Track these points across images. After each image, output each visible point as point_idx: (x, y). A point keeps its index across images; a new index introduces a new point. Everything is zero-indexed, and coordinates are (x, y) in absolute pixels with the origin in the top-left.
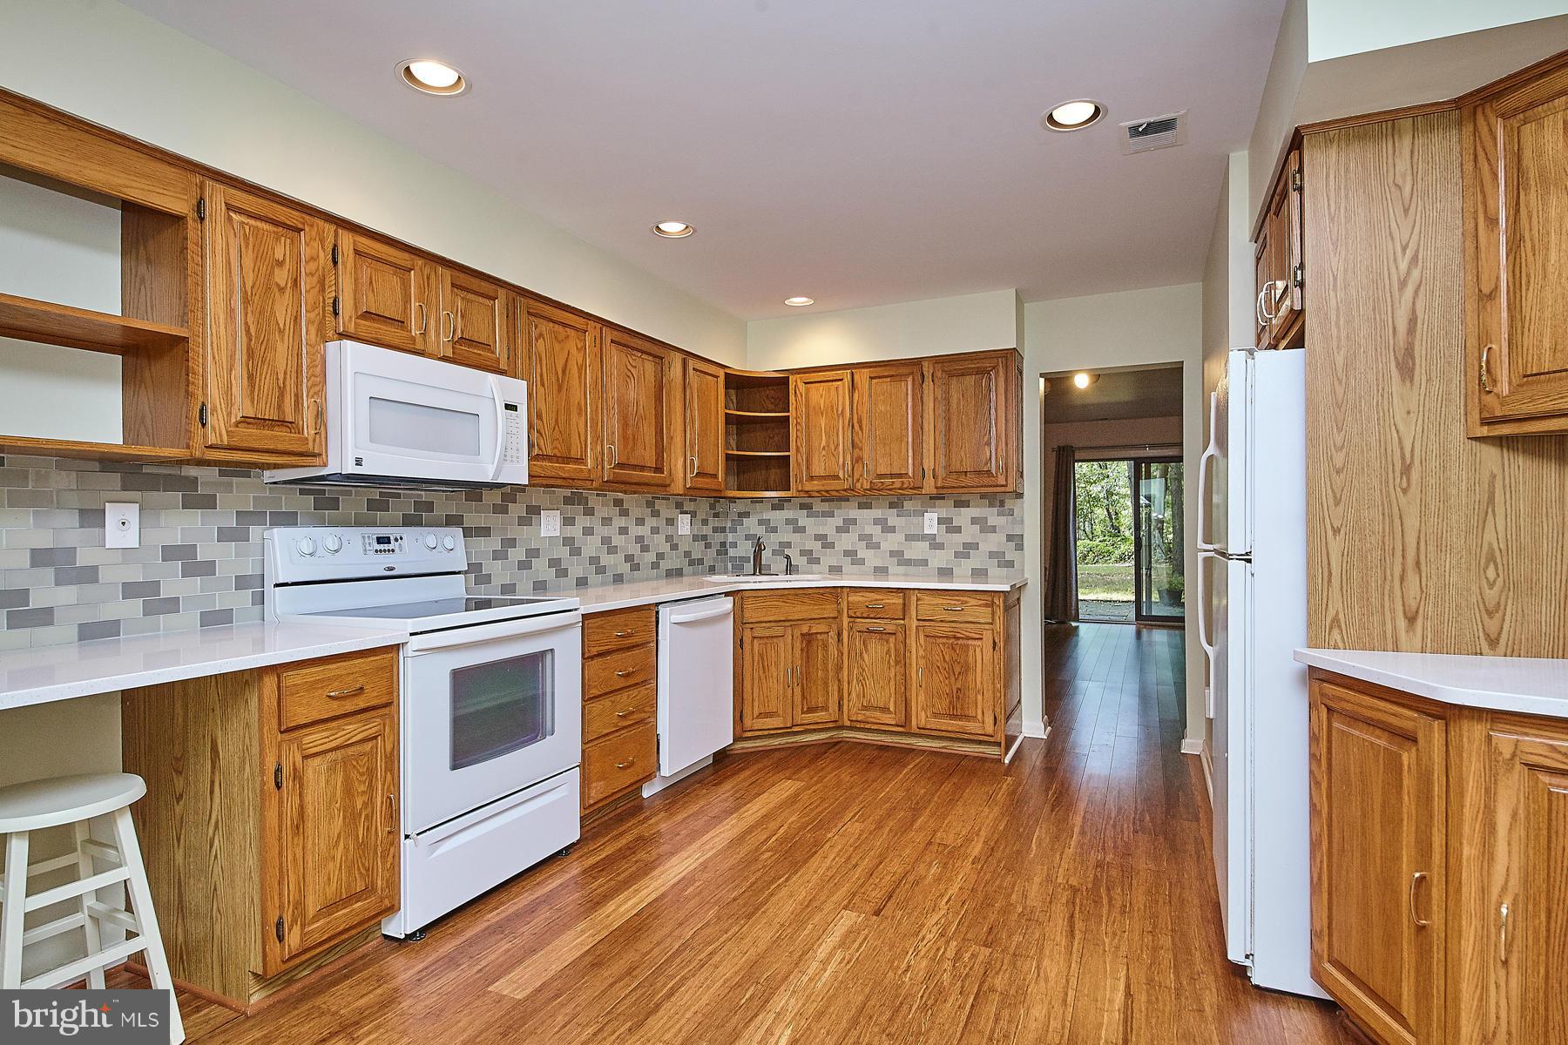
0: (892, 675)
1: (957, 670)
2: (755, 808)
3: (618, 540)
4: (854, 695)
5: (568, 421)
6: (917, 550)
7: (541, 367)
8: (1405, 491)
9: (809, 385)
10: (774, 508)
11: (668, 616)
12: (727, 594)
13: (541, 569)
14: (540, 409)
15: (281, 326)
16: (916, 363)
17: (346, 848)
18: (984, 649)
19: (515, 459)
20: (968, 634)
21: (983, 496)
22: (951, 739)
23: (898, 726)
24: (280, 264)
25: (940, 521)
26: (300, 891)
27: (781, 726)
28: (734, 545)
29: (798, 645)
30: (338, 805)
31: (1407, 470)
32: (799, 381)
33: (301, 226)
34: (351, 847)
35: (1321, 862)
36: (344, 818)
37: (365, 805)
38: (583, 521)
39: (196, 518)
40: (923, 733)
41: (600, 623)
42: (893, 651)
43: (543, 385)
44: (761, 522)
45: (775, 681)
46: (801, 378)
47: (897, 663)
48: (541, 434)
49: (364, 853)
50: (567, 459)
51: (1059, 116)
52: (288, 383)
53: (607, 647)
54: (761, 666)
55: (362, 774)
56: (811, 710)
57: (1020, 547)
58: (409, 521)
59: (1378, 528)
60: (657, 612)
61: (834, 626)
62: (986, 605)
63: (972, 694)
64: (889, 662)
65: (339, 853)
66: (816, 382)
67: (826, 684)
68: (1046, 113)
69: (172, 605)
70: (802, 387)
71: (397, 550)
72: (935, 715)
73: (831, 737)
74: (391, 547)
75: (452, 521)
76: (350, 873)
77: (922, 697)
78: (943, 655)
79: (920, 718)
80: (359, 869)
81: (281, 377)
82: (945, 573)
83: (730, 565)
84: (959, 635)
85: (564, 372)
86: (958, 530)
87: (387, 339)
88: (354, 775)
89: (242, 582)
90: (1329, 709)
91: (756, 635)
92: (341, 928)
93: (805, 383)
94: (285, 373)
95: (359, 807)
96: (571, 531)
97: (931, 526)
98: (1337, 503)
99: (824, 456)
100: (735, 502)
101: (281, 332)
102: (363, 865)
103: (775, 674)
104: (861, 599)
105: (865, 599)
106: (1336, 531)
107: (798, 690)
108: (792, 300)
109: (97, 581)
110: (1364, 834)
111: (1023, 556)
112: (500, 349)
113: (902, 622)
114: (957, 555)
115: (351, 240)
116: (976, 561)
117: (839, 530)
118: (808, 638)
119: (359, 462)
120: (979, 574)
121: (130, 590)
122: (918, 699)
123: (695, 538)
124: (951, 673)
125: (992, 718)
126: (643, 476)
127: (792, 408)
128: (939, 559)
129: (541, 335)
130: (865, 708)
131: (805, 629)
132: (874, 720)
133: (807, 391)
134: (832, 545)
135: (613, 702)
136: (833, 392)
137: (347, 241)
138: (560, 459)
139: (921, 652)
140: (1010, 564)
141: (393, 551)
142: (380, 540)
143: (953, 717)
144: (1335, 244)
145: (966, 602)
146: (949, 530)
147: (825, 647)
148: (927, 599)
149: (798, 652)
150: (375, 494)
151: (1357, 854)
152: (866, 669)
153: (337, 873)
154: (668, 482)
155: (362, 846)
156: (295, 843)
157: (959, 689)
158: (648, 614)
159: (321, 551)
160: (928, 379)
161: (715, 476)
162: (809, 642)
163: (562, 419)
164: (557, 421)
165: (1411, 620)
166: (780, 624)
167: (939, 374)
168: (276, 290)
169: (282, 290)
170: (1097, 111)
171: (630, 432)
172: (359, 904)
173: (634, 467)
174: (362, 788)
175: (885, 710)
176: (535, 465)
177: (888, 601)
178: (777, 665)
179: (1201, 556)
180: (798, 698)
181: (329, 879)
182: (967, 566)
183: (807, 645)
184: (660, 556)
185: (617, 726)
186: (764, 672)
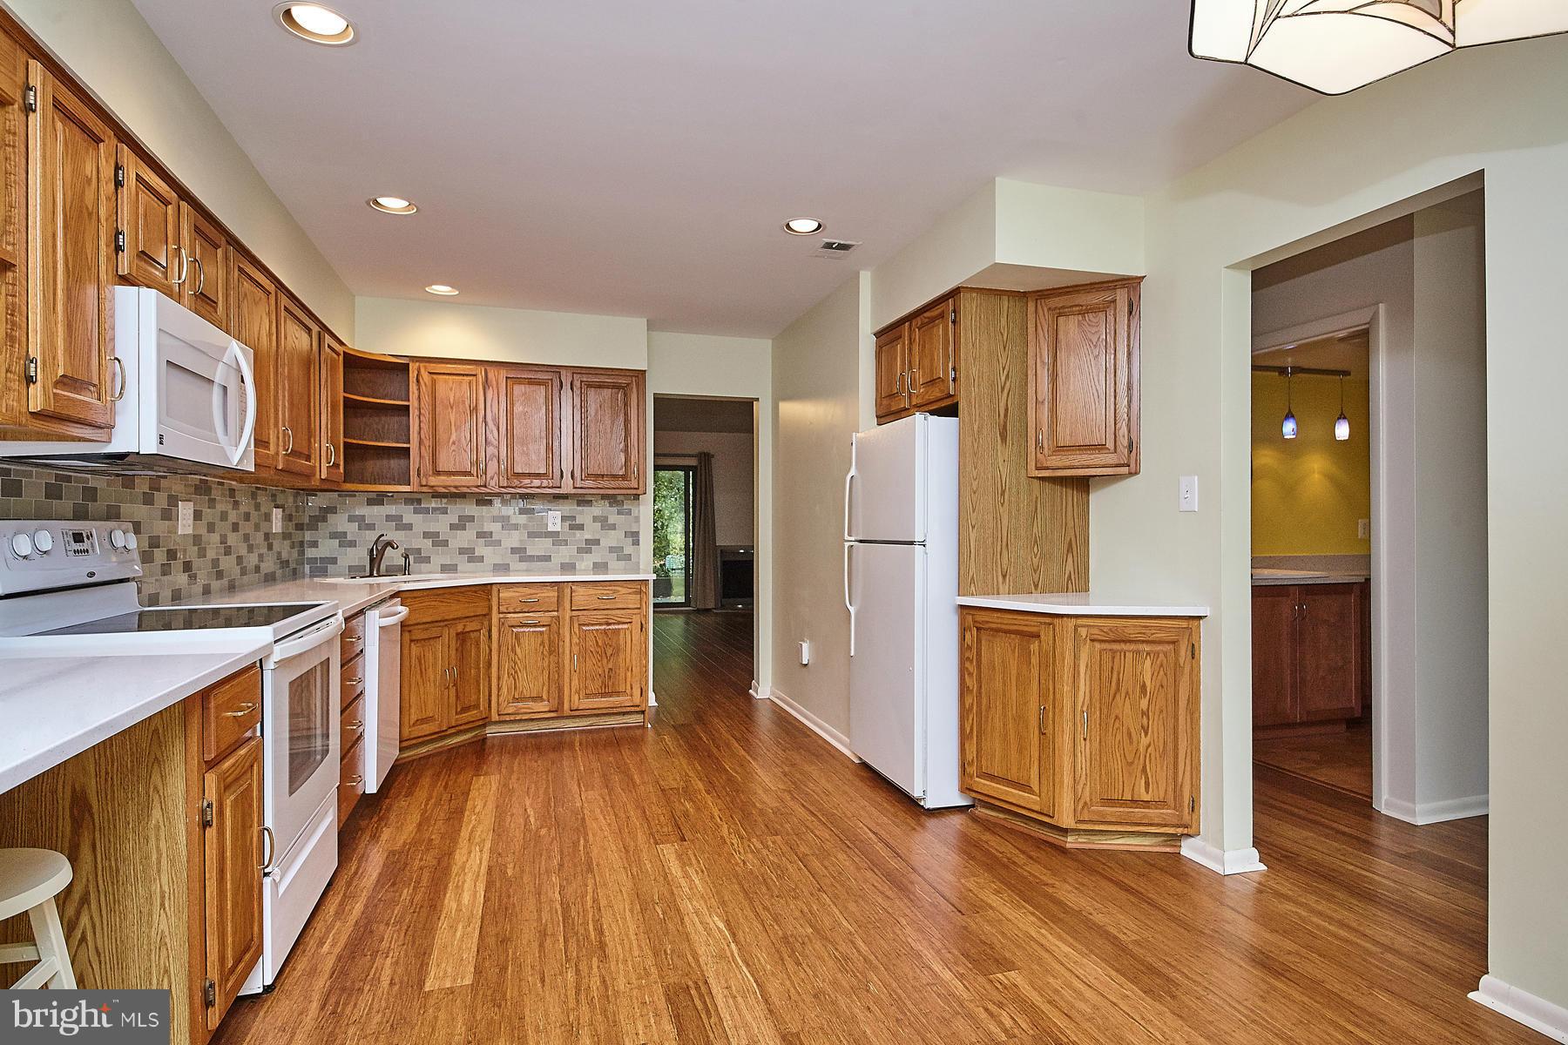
0: (546, 664)
1: (609, 652)
4: (504, 690)
6: (539, 547)
7: (245, 332)
8: (1002, 505)
9: (435, 376)
10: (371, 502)
12: (392, 597)
16: (556, 370)
18: (633, 632)
20: (619, 619)
21: (604, 497)
22: (598, 715)
23: (550, 711)
25: (563, 519)
27: (437, 730)
28: (314, 544)
29: (453, 644)
31: (1003, 493)
32: (422, 370)
35: (973, 719)
38: (207, 515)
40: (576, 714)
42: (547, 642)
44: (351, 519)
45: (432, 685)
46: (425, 368)
47: (550, 653)
50: (260, 442)
51: (795, 225)
53: (347, 655)
54: (419, 669)
56: (465, 709)
57: (636, 543)
59: (991, 525)
61: (486, 623)
62: (635, 593)
63: (622, 672)
64: (542, 652)
66: (444, 374)
67: (478, 683)
68: (785, 222)
72: (588, 696)
73: (474, 737)
74: (85, 546)
77: (575, 682)
78: (596, 641)
79: (573, 700)
82: (568, 567)
83: (307, 568)
84: (611, 621)
85: (258, 340)
86: (581, 527)
90: (978, 629)
91: (414, 638)
93: (429, 373)
96: (199, 527)
97: (554, 524)
98: (974, 512)
99: (454, 451)
100: (316, 495)
103: (432, 679)
104: (514, 594)
105: (517, 594)
106: (973, 527)
107: (453, 691)
108: (434, 287)
110: (1004, 695)
111: (638, 551)
112: (221, 308)
113: (556, 613)
114: (580, 550)
116: (596, 556)
117: (453, 527)
118: (462, 637)
119: (161, 440)
120: (600, 567)
122: (571, 684)
123: (284, 536)
124: (604, 655)
125: (639, 690)
126: (301, 465)
127: (412, 398)
128: (564, 554)
129: (245, 295)
130: (516, 700)
131: (460, 628)
132: (525, 710)
133: (434, 383)
134: (445, 543)
135: (350, 715)
136: (465, 387)
138: (257, 443)
139: (575, 640)
140: (628, 558)
141: (87, 551)
142: (76, 538)
143: (604, 695)
144: (974, 360)
145: (619, 591)
146: (572, 527)
147: (478, 644)
148: (580, 590)
149: (453, 652)
151: (1000, 707)
152: (519, 662)
154: (313, 472)
157: (611, 669)
159: (31, 552)
160: (567, 386)
162: (464, 641)
165: (1004, 576)
166: (437, 624)
167: (577, 384)
170: (819, 226)
173: (297, 453)
175: (539, 698)
177: (543, 595)
178: (435, 665)
179: (847, 545)
180: (453, 699)
182: (587, 561)
183: (462, 645)
184: (261, 557)
185: (352, 740)
186: (422, 676)
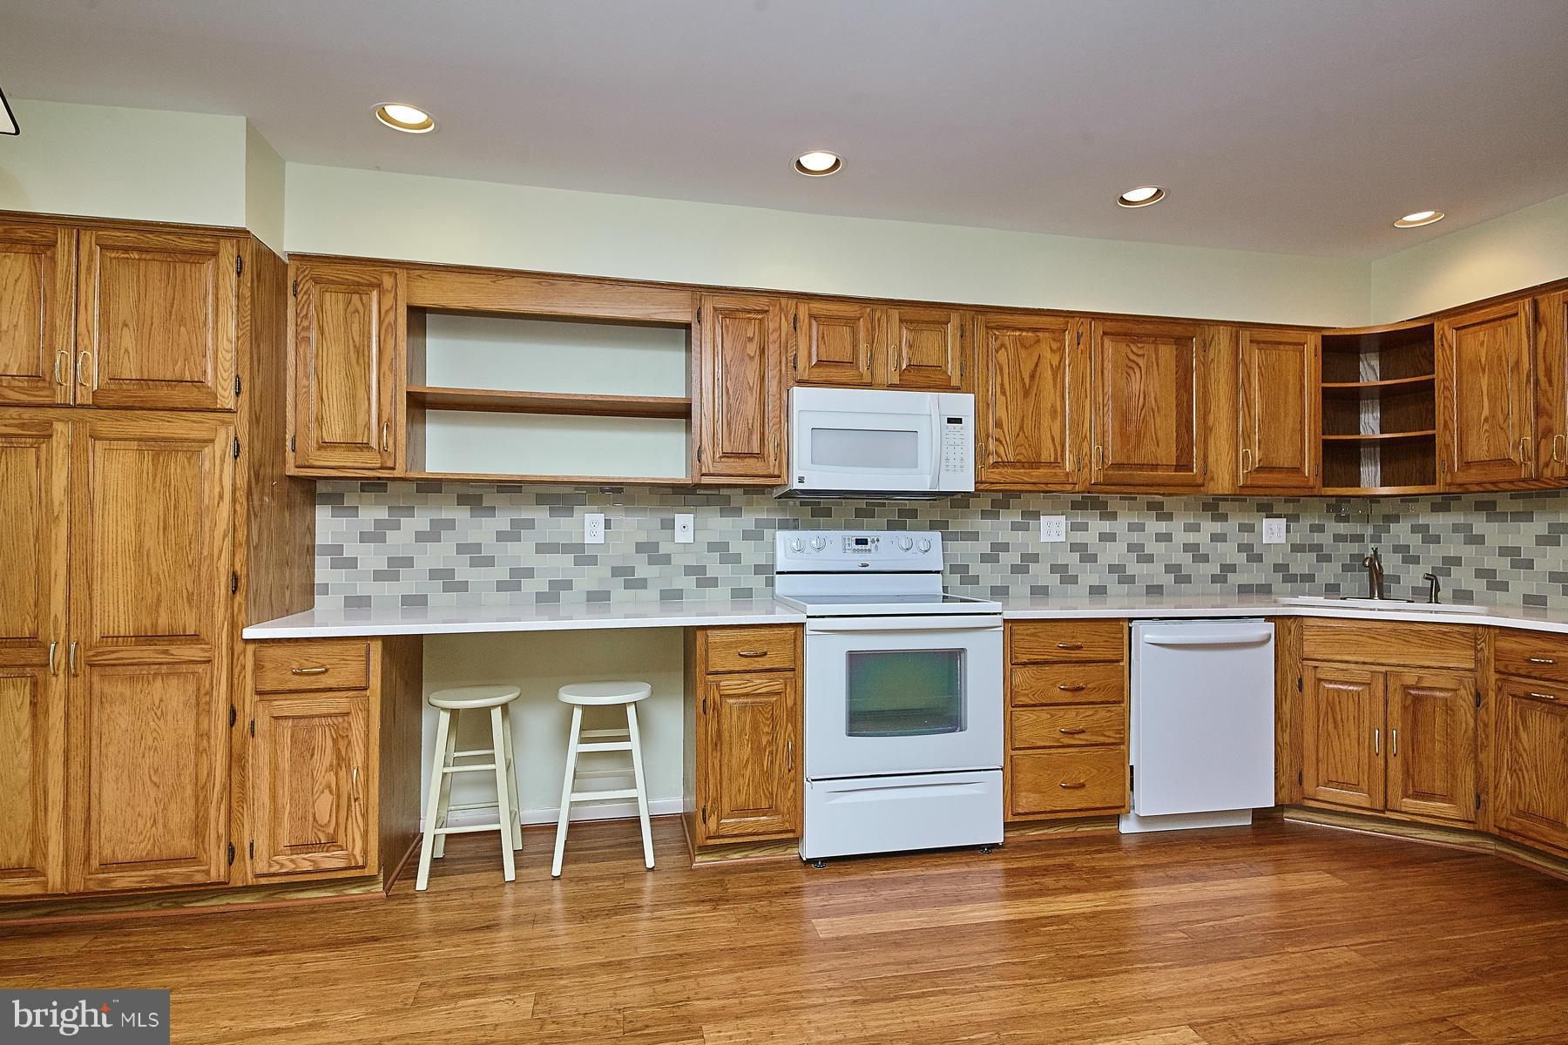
2: (1232, 886)
3: (1151, 547)
4: (1503, 791)
5: (1038, 425)
7: (1002, 377)
9: (1463, 331)
10: (1434, 508)
11: (1145, 635)
12: (1269, 618)
13: (1040, 573)
14: (1000, 418)
15: (751, 385)
17: (753, 771)
19: (958, 468)
24: (751, 340)
26: (717, 791)
27: (1366, 805)
29: (1396, 700)
30: (747, 737)
32: (1446, 328)
33: (766, 308)
34: (757, 773)
36: (752, 748)
37: (770, 743)
38: (1097, 525)
39: (728, 522)
41: (1033, 631)
43: (1003, 393)
45: (1355, 743)
46: (1450, 323)
48: (1001, 442)
49: (768, 779)
50: (1035, 464)
52: (755, 426)
53: (1046, 657)
54: (1331, 720)
55: (767, 719)
56: (1424, 796)
58: (891, 526)
60: (1130, 628)
65: (748, 772)
66: (1474, 325)
69: (713, 582)
70: (1452, 336)
71: (873, 550)
74: (868, 547)
75: (933, 526)
76: (755, 788)
80: (763, 790)
81: (750, 422)
85: (1032, 377)
87: (836, 379)
88: (760, 717)
89: (759, 569)
92: (749, 831)
93: (1457, 329)
94: (753, 419)
95: (764, 743)
96: (1079, 537)
99: (1487, 431)
100: (1379, 502)
101: (751, 389)
102: (767, 789)
103: (1355, 734)
104: (1516, 645)
105: (1523, 648)
108: (1405, 218)
109: (670, 564)
112: (953, 370)
115: (807, 307)
117: (1540, 540)
118: (1416, 693)
119: (801, 480)
121: (689, 570)
123: (1296, 548)
126: (1155, 477)
127: (1438, 367)
129: (1003, 346)
131: (1410, 679)
132: (1537, 836)
133: (1460, 339)
134: (1529, 564)
135: (1052, 716)
136: (1501, 335)
137: (803, 310)
138: (1026, 465)
141: (870, 550)
142: (859, 542)
147: (1449, 709)
149: (1397, 710)
150: (862, 504)
153: (745, 788)
154: (1200, 481)
155: (767, 775)
156: (714, 755)
158: (1119, 629)
159: (808, 549)
161: (1298, 470)
162: (1418, 699)
163: (1029, 424)
164: (1021, 428)
166: (1363, 666)
168: (748, 359)
169: (752, 358)
171: (1131, 429)
172: (765, 818)
173: (1141, 467)
174: (766, 729)
176: (992, 472)
177: (1561, 654)
178: (1358, 722)
180: (1396, 772)
181: (739, 791)
183: (1415, 703)
184: (1229, 568)
185: (1058, 741)
